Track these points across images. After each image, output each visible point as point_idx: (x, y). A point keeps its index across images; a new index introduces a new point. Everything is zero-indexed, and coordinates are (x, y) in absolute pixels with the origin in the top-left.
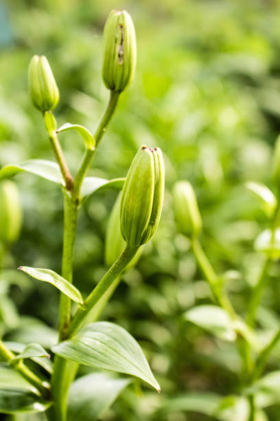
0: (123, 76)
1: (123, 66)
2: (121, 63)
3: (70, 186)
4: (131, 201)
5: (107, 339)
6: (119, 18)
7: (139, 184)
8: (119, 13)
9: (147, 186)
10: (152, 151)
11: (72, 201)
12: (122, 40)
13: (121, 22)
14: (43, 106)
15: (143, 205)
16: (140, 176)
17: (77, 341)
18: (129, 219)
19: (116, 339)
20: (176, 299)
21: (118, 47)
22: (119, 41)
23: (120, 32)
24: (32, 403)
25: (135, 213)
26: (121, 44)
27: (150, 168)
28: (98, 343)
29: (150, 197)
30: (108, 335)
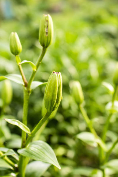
0: (47, 41)
1: (48, 37)
2: (47, 36)
3: (26, 85)
4: (48, 94)
5: (40, 148)
6: (46, 17)
7: (51, 87)
8: (46, 15)
9: (55, 88)
10: (57, 74)
11: (27, 91)
12: (47, 26)
13: (47, 19)
14: (15, 53)
15: (53, 95)
16: (52, 84)
17: (28, 148)
18: (48, 101)
19: (44, 148)
20: (78, 127)
21: (46, 29)
22: (46, 27)
23: (46, 23)
24: (10, 173)
25: (50, 98)
26: (47, 28)
27: (56, 81)
28: (36, 150)
29: (56, 92)
30: (41, 146)
